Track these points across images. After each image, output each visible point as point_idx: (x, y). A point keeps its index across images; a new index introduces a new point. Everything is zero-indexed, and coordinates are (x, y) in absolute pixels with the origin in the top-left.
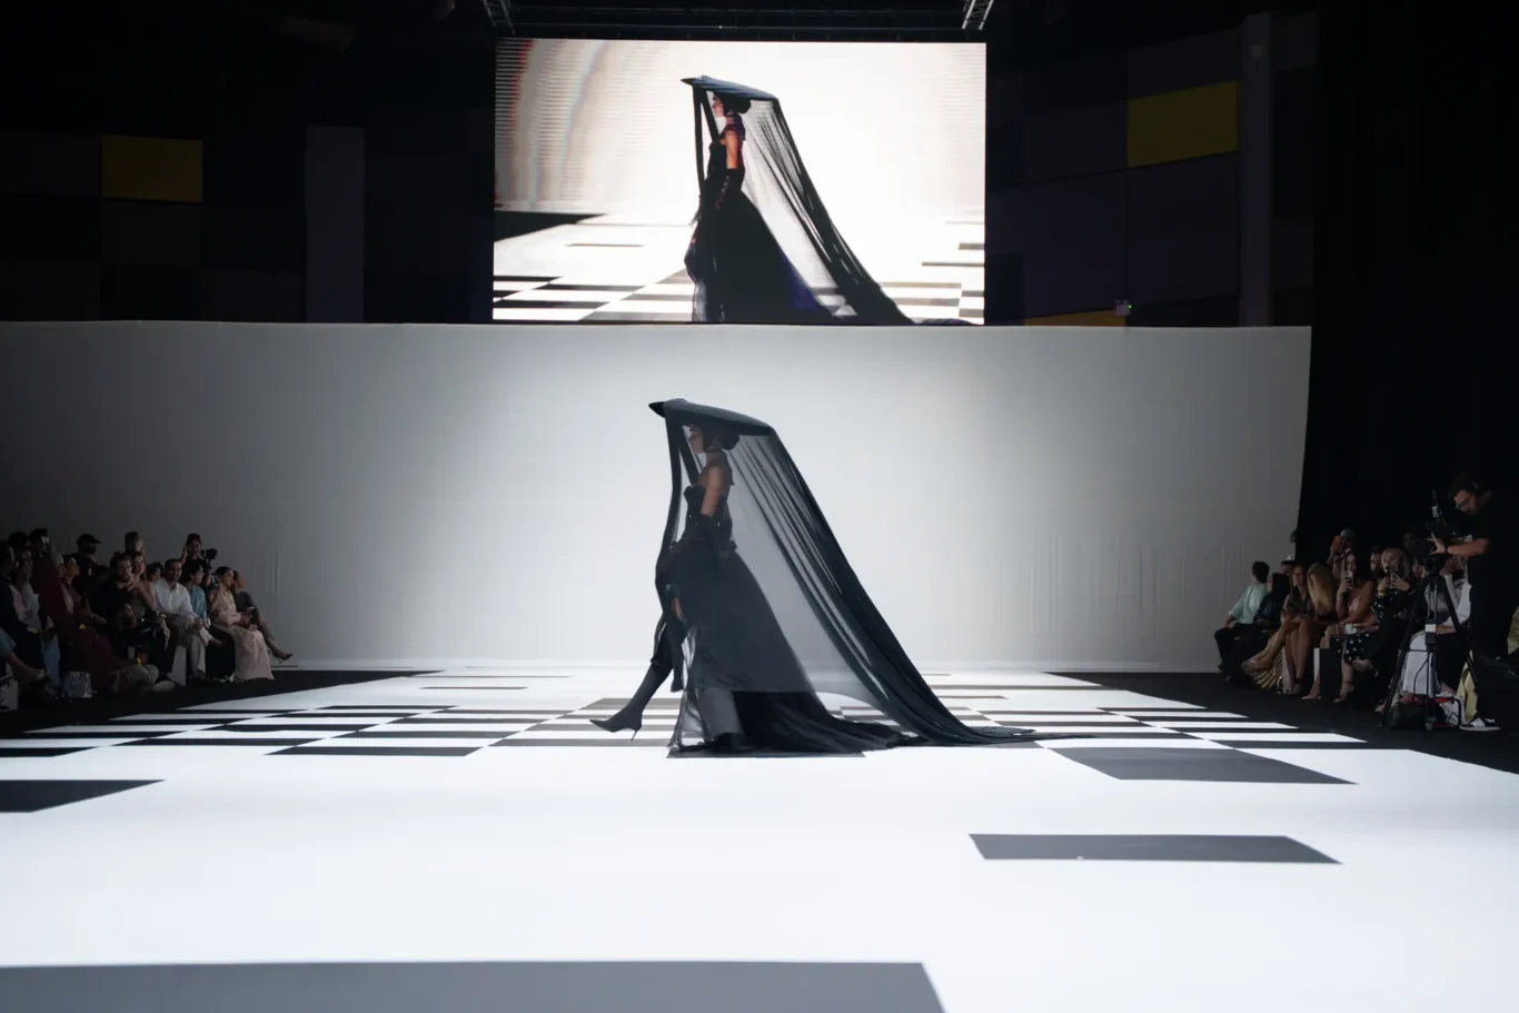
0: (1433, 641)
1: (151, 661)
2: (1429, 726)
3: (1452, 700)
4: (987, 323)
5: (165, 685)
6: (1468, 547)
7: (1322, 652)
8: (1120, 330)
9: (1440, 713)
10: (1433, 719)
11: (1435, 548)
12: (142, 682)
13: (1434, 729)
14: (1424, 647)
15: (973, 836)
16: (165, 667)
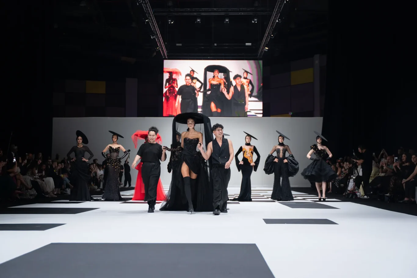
0: (355, 180)
1: (95, 185)
2: (354, 197)
3: (358, 192)
4: (263, 116)
5: (99, 190)
6: (360, 162)
7: (332, 183)
8: (290, 118)
9: (356, 194)
10: (355, 196)
11: (354, 161)
12: (94, 189)
13: (355, 198)
14: (353, 182)
15: (263, 219)
16: (99, 187)
